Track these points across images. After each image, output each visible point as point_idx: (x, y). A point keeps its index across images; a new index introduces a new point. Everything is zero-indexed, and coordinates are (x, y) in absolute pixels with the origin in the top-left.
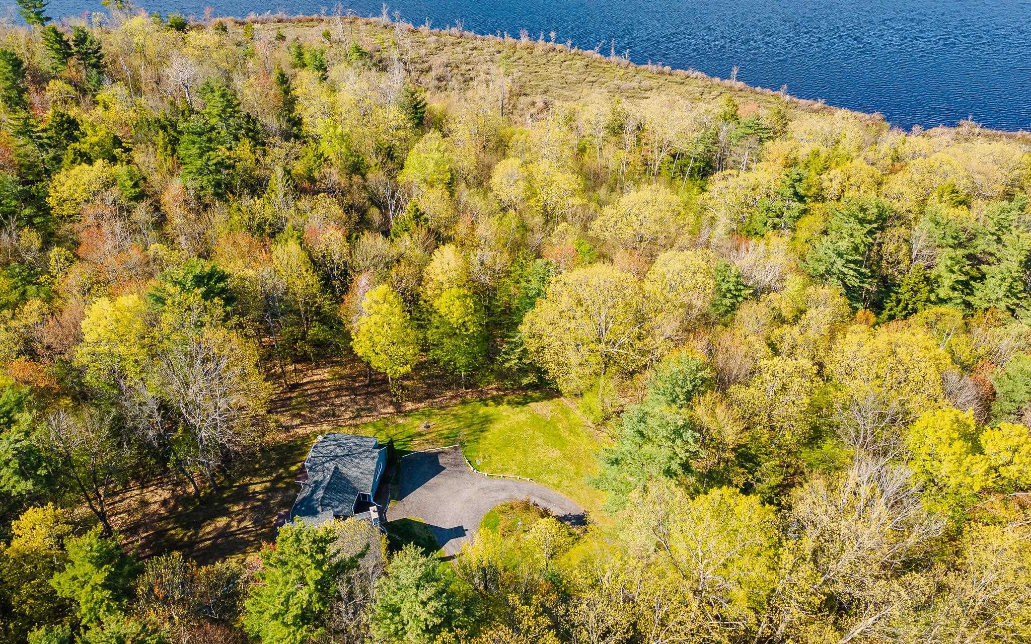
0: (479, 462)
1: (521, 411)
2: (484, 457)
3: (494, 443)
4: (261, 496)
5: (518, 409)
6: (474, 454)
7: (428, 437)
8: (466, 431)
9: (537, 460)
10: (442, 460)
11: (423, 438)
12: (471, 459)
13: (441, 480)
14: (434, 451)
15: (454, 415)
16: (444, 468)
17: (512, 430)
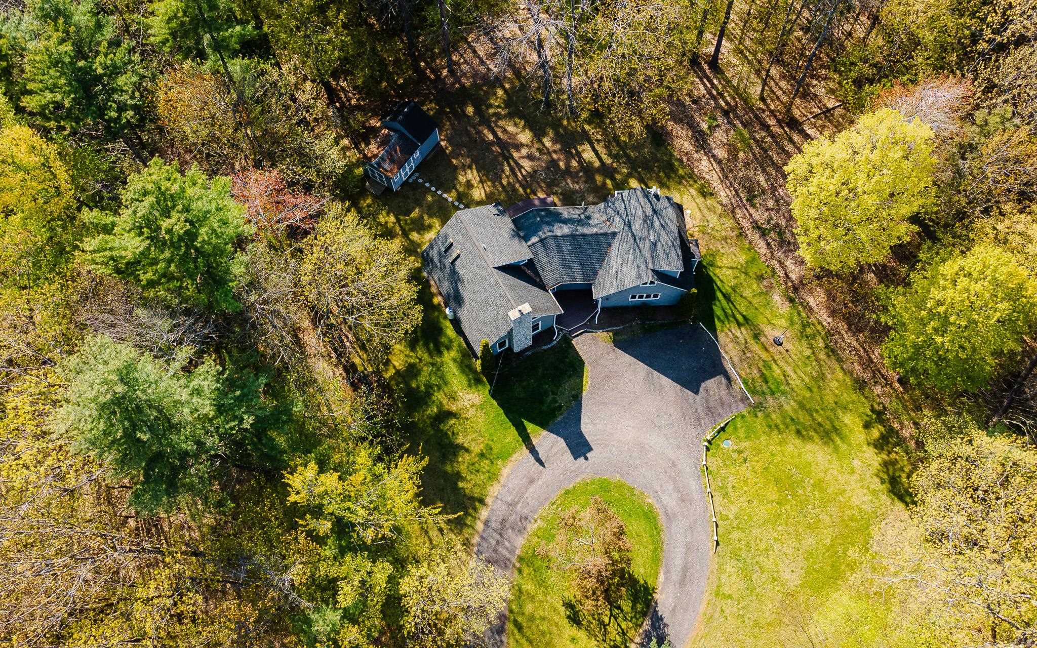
0: (727, 445)
1: (874, 493)
2: (740, 452)
3: (777, 459)
4: (574, 163)
5: (876, 484)
6: (742, 433)
7: (756, 348)
8: (790, 407)
9: (763, 545)
10: (712, 385)
11: (751, 341)
12: (729, 429)
13: (672, 393)
14: (728, 366)
15: (822, 377)
16: (696, 392)
17: (819, 485)
